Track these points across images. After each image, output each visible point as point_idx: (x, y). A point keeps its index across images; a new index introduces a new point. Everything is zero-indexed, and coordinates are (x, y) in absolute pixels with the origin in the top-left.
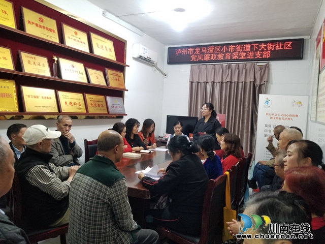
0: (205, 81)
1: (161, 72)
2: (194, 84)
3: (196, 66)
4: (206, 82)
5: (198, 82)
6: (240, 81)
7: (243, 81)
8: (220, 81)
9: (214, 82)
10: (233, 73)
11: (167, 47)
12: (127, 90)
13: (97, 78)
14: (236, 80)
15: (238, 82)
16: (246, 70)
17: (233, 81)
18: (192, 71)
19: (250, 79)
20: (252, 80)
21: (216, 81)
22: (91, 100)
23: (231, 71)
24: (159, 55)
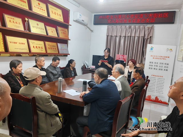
1: (90, 29)
2: (109, 37)
3: (110, 26)
4: (116, 36)
5: (111, 36)
6: (136, 36)
7: (138, 36)
8: (124, 35)
9: (120, 36)
10: (132, 31)
11: (93, 15)
12: (70, 40)
13: (52, 32)
14: (134, 35)
16: (140, 30)
17: (132, 36)
18: (108, 29)
19: (142, 35)
21: (122, 36)
22: (49, 45)
23: (131, 30)
24: (89, 19)
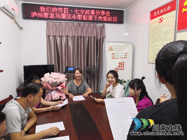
0: (61, 35)
1: (18, 25)
2: (51, 37)
3: (51, 23)
7: (90, 36)
9: (68, 36)
15: (86, 37)
17: (83, 36)
20: (95, 35)
